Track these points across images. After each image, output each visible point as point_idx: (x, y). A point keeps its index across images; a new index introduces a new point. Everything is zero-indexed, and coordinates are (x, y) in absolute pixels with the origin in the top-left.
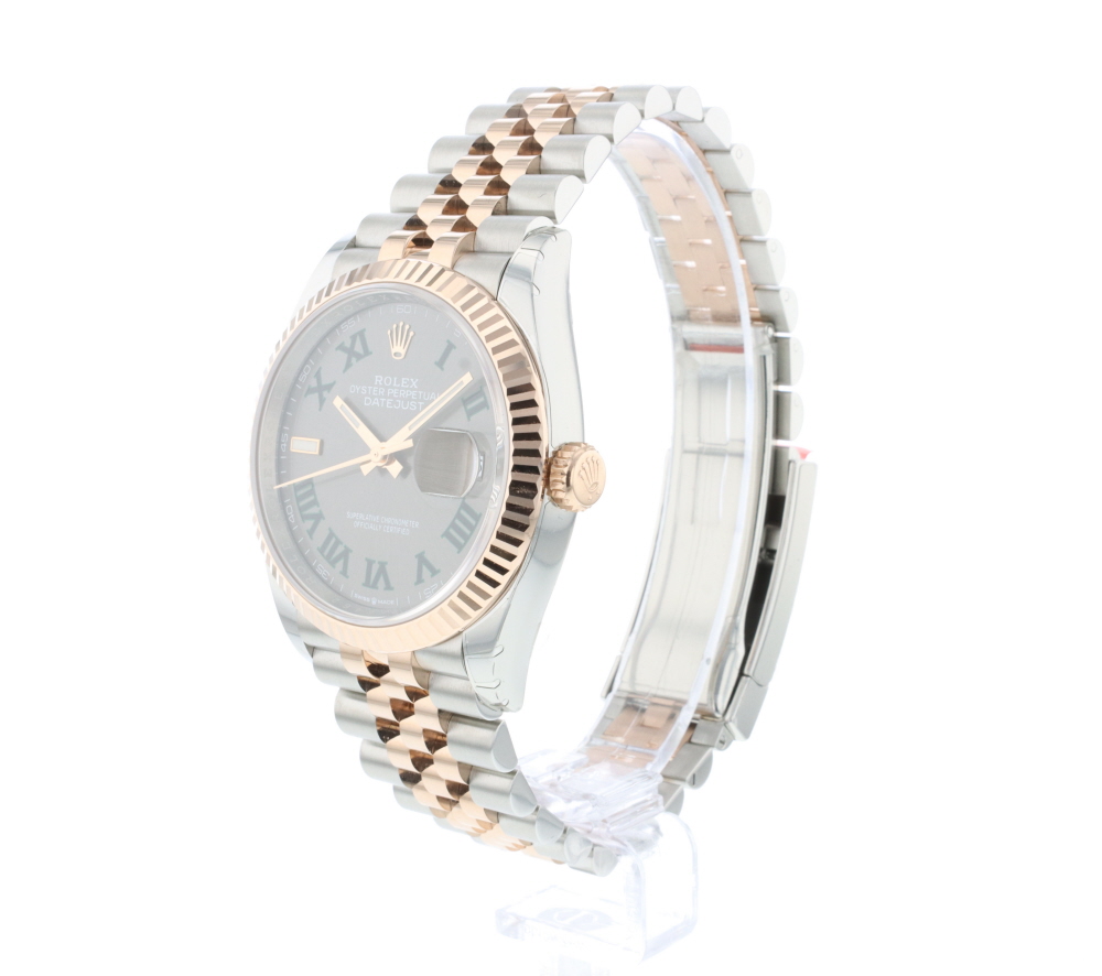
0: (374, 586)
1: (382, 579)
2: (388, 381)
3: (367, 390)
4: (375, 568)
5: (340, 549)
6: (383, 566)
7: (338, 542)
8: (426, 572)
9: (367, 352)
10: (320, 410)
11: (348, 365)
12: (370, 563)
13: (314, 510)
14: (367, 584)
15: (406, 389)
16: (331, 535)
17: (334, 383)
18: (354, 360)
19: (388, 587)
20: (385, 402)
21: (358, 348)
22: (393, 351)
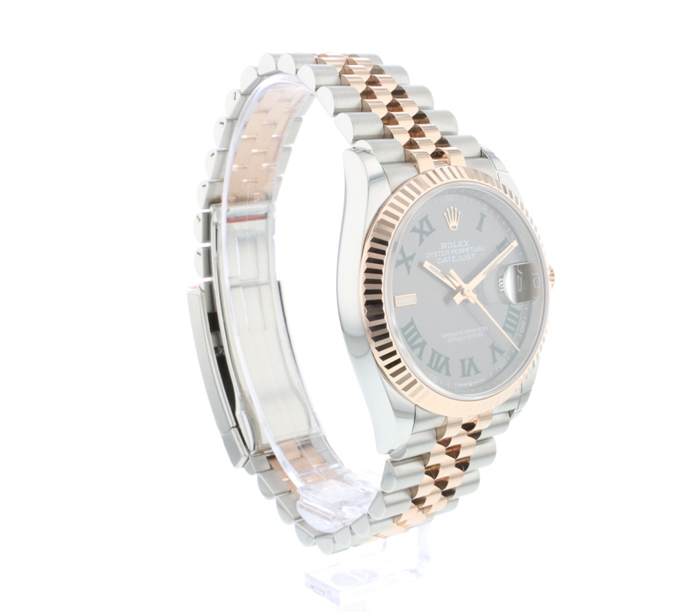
0: (469, 375)
1: (472, 369)
2: (450, 245)
3: (438, 254)
4: (467, 363)
5: (442, 360)
6: (471, 360)
7: (440, 356)
8: (497, 354)
9: (432, 230)
10: (408, 274)
11: (422, 240)
12: (463, 361)
13: (419, 341)
14: (464, 375)
15: (462, 248)
16: (434, 352)
17: (415, 254)
18: (424, 236)
19: (477, 372)
20: (451, 259)
21: (426, 228)
22: (451, 226)
